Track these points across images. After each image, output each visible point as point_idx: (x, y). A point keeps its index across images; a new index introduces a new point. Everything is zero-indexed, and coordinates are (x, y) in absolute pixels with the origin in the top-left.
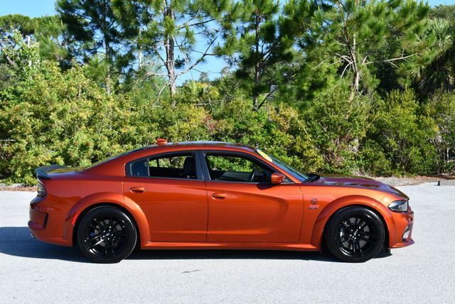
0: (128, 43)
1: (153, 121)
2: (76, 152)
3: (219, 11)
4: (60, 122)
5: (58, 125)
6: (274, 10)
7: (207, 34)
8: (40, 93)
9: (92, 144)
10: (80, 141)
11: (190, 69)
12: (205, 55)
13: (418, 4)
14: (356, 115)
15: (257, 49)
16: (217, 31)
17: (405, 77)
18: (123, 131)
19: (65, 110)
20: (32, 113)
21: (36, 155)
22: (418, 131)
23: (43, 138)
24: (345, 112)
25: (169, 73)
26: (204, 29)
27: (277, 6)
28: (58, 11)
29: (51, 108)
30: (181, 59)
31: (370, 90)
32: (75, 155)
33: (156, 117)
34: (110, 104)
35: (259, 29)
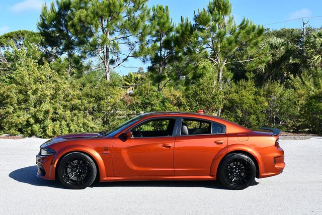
0: (80, 49)
1: (92, 97)
2: (42, 115)
3: (135, 30)
4: (34, 97)
5: (33, 98)
6: (171, 30)
7: (129, 44)
8: (22, 78)
9: (52, 111)
10: (44, 109)
11: (119, 65)
12: (128, 57)
13: (257, 26)
14: (216, 95)
15: (161, 53)
16: (136, 42)
17: (250, 72)
18: (73, 103)
19: (37, 89)
20: (18, 91)
21: (18, 117)
22: (255, 105)
23: (23, 106)
24: (211, 93)
25: (105, 67)
26: (127, 41)
27: (173, 27)
28: (39, 29)
29: (29, 88)
30: (114, 59)
31: (229, 79)
32: (41, 117)
33: (93, 94)
34: (65, 86)
35: (162, 42)
